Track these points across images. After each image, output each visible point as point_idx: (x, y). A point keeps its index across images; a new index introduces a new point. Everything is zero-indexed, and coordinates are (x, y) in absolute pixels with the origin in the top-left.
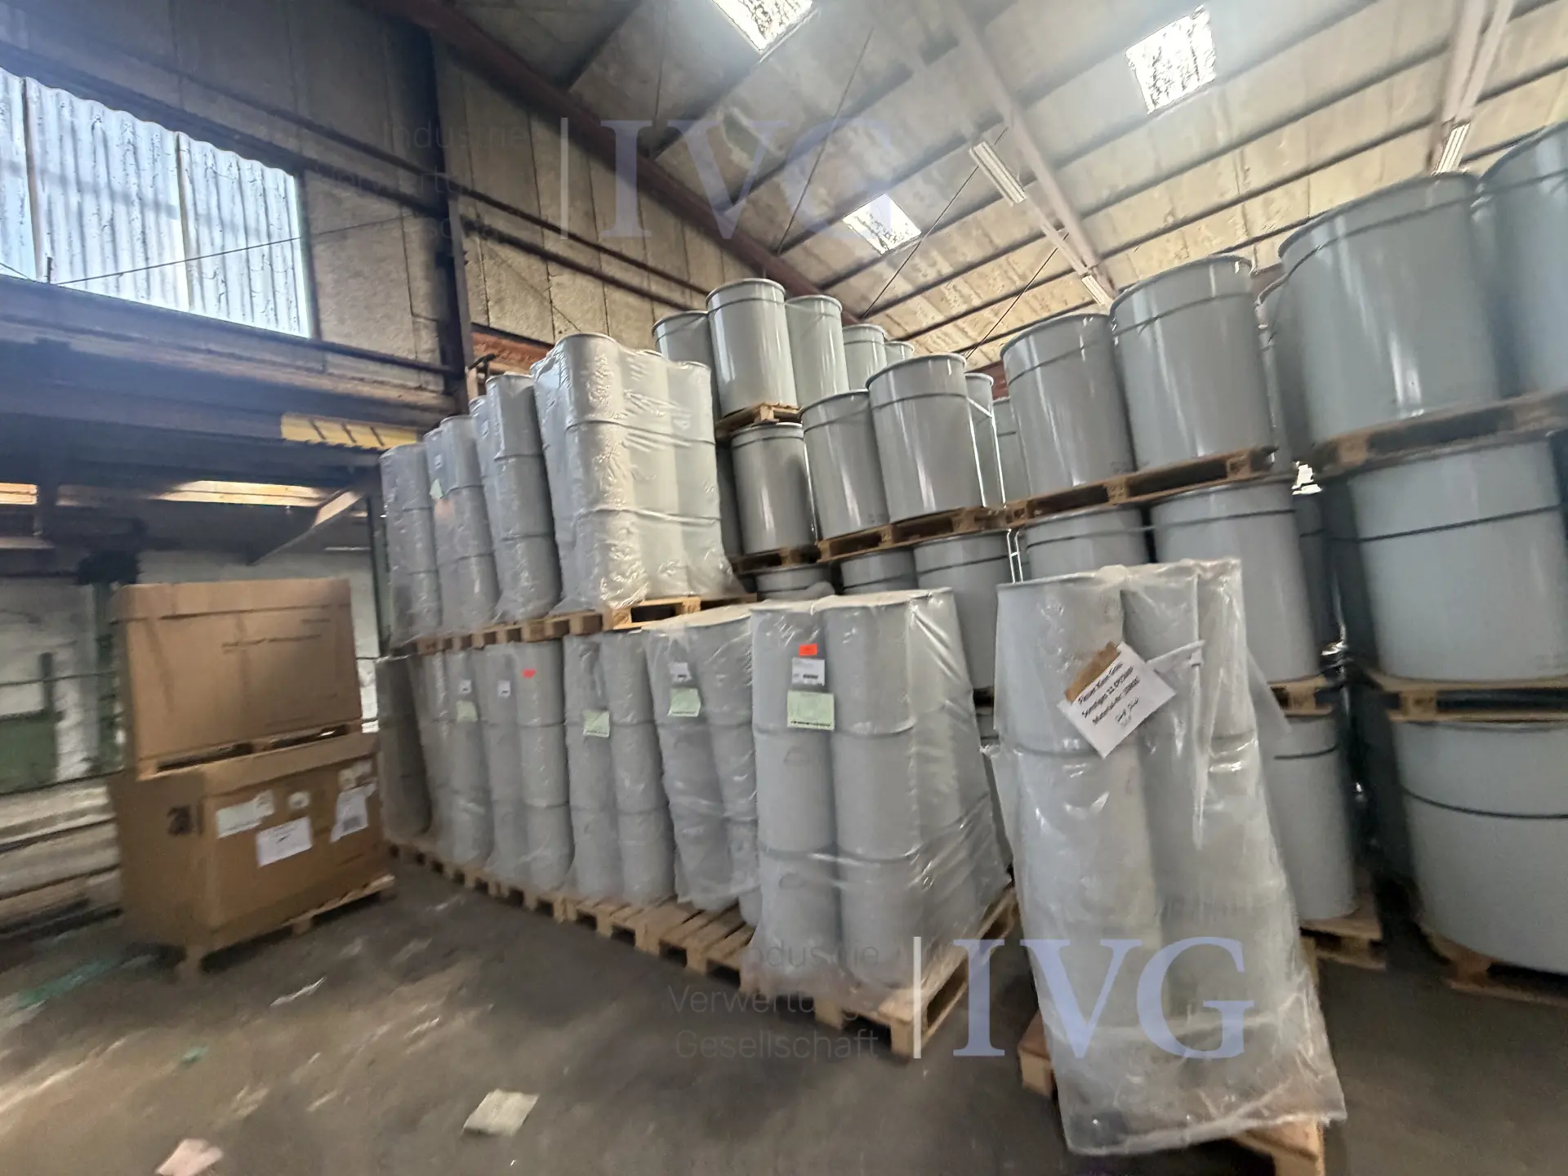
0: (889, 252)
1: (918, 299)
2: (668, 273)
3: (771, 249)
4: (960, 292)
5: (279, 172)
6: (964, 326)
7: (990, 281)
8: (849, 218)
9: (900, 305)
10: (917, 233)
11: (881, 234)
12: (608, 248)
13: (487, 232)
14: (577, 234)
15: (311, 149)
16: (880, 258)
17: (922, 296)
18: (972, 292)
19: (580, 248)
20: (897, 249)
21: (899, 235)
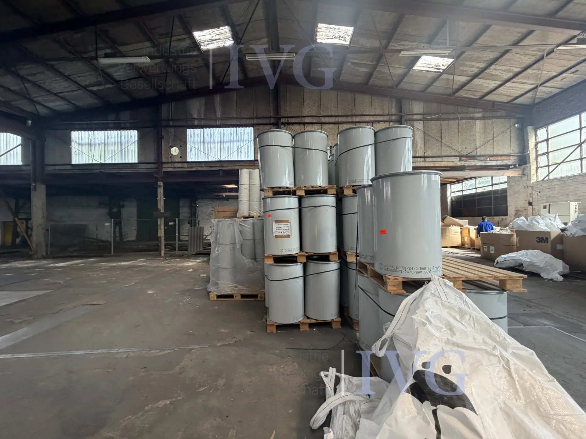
0: (444, 70)
1: (476, 80)
2: (344, 114)
3: (392, 88)
4: (501, 70)
5: (251, 128)
6: (520, 80)
7: (517, 60)
8: (415, 68)
9: (469, 85)
10: (452, 60)
11: (435, 67)
12: (323, 114)
13: (289, 124)
14: (313, 114)
15: (256, 121)
16: (441, 74)
17: (478, 78)
18: (509, 67)
19: (314, 118)
20: (447, 68)
21: (444, 64)
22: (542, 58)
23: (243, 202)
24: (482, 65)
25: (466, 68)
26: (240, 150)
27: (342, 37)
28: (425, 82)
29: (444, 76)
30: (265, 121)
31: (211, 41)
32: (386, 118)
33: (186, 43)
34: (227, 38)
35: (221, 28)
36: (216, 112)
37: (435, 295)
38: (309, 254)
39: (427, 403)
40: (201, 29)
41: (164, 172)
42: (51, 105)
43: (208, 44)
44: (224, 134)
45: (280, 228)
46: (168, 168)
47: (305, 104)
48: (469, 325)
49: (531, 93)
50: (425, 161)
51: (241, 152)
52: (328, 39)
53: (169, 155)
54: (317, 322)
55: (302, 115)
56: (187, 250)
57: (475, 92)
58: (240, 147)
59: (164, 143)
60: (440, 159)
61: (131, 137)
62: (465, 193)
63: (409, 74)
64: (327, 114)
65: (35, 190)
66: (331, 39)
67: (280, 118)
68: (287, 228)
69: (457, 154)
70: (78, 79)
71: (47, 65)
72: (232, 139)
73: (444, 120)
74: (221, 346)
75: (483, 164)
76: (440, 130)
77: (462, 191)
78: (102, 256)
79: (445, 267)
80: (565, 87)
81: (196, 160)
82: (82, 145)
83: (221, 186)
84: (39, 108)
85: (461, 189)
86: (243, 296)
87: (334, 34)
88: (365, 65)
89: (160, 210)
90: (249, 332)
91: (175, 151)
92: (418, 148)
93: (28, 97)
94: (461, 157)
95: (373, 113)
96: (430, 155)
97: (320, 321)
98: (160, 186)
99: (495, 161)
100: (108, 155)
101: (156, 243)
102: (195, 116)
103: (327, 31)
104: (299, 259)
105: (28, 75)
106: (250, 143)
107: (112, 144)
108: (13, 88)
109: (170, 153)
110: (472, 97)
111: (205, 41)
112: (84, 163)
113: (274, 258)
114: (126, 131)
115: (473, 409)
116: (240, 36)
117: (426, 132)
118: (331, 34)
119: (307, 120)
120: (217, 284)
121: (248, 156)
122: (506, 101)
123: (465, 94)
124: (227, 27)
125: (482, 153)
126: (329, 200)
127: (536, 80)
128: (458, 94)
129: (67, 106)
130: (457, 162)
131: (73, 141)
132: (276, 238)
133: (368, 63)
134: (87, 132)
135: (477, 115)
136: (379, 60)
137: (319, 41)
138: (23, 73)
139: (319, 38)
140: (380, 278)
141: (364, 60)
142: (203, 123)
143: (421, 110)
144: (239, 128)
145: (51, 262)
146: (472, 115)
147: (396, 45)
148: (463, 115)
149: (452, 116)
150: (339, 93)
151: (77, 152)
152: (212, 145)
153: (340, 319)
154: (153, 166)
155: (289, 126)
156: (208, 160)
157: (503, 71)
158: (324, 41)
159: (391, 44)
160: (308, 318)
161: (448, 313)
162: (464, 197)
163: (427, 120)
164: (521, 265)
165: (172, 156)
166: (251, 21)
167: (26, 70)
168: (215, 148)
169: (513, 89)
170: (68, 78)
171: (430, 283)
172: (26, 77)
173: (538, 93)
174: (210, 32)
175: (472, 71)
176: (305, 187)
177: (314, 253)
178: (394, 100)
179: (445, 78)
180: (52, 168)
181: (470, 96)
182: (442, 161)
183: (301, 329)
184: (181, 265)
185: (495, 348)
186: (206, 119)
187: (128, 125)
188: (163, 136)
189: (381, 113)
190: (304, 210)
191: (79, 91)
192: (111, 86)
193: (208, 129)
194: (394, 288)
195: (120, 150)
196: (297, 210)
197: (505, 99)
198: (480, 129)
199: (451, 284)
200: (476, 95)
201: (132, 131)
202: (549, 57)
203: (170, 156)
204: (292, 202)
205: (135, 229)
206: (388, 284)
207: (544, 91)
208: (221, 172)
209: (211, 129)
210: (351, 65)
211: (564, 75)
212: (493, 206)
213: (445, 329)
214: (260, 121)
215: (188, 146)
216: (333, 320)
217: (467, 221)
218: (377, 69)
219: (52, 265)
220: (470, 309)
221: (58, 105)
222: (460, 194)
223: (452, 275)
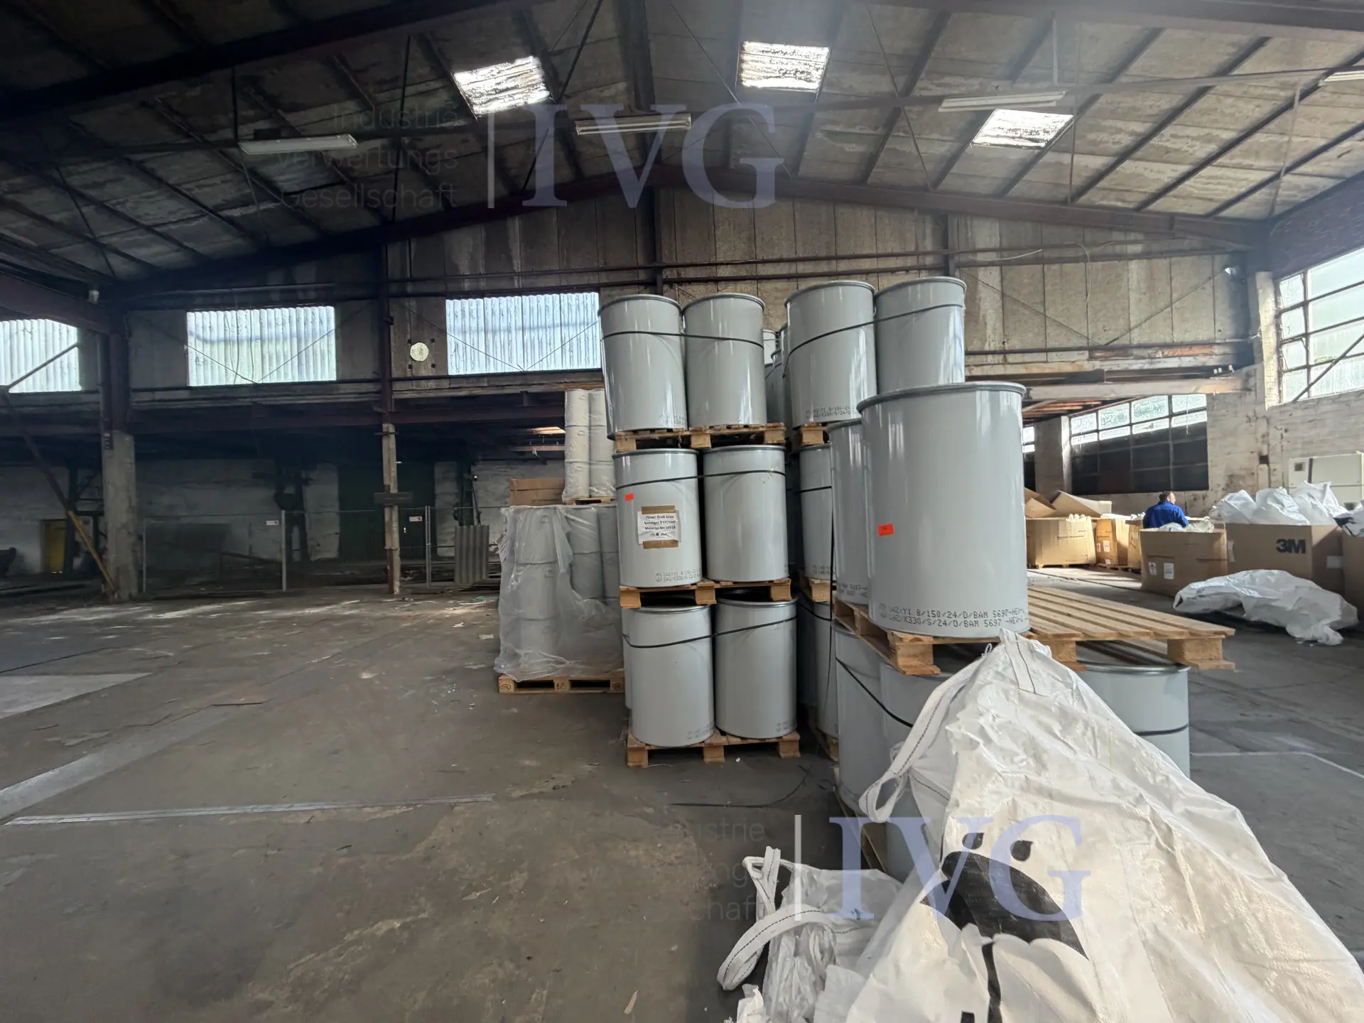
0: (1049, 143)
1: (1127, 163)
2: (811, 255)
3: (925, 189)
4: (1188, 137)
5: (593, 293)
6: (1235, 161)
7: (1228, 111)
8: (979, 139)
9: (1112, 176)
10: (1068, 117)
11: (1025, 135)
12: (760, 257)
13: (681, 282)
14: (738, 258)
15: (604, 278)
16: (1042, 152)
17: (1133, 159)
18: (1207, 131)
19: (739, 267)
20: (1056, 136)
21: (1046, 127)
22: (1289, 106)
23: (575, 465)
24: (1141, 128)
25: (1104, 136)
26: (567, 346)
27: (802, 72)
28: (1000, 173)
29: (1050, 157)
30: (625, 276)
31: (496, 93)
32: (910, 262)
33: (438, 101)
34: (533, 85)
35: (519, 62)
36: (510, 258)
37: (1003, 677)
38: (723, 584)
39: (972, 929)
40: (471, 65)
41: (396, 400)
42: (140, 253)
43: (490, 100)
44: (531, 310)
45: (653, 526)
46: (404, 391)
47: (718, 233)
48: (1083, 746)
49: (1264, 190)
50: (1005, 362)
51: (571, 351)
52: (768, 78)
53: (406, 361)
54: (745, 742)
55: (712, 260)
56: (452, 580)
57: (1126, 194)
58: (567, 340)
59: (395, 334)
60: (1042, 357)
61: (321, 322)
62: (1105, 436)
63: (963, 154)
64: (771, 257)
65: (111, 447)
66: (777, 77)
67: (660, 269)
68: (672, 525)
69: (1083, 343)
70: (197, 193)
71: (129, 161)
72: (550, 322)
73: (1051, 261)
74: (523, 797)
75: (1147, 367)
76: (1040, 286)
77: (1097, 431)
78: (261, 596)
79: (1036, 610)
80: (1348, 174)
81: (469, 372)
82: (212, 342)
83: (529, 430)
84: (115, 261)
85: (1095, 428)
86: (576, 684)
87: (783, 67)
88: (859, 138)
89: (389, 489)
90: (587, 767)
91: (419, 352)
92: (989, 331)
93: (91, 236)
94: (1092, 350)
95: (879, 252)
96: (1018, 347)
97: (750, 741)
98: (388, 434)
99: (1177, 359)
100: (270, 364)
101: (382, 563)
102: (464, 269)
103: (767, 59)
104: (700, 598)
105: (86, 186)
106: (590, 329)
107: (277, 340)
108: (56, 217)
109: (408, 357)
110: (1120, 204)
111: (482, 94)
112: (216, 383)
113: (641, 594)
114: (309, 309)
115: (1076, 945)
116: (563, 79)
117: (1008, 293)
118: (774, 67)
119: (724, 272)
120: (515, 656)
121: (587, 360)
122: (1202, 213)
123: (1102, 199)
124: (531, 59)
125: (1145, 340)
126: (769, 458)
127: (1276, 160)
128: (1083, 199)
129: (174, 255)
130: (1083, 363)
131: (192, 334)
132: (645, 547)
133: (864, 131)
134: (221, 313)
135: (1132, 249)
136: (890, 124)
137: (747, 83)
138: (75, 181)
139: (748, 76)
140: (880, 638)
141: (855, 125)
142: (483, 284)
143: (994, 242)
144: (566, 295)
145: (149, 609)
146: (1118, 249)
147: (930, 86)
148: (1097, 250)
149: (1071, 253)
150: (798, 205)
151: (201, 360)
152: (504, 336)
153: (797, 737)
154: (370, 387)
155: (682, 288)
156: (496, 372)
157: (1194, 139)
158: (761, 84)
159: (919, 84)
160: (723, 733)
161: (1033, 717)
162: (1101, 445)
163: (1009, 263)
164: (1239, 606)
165: (412, 364)
166: (588, 41)
167: (82, 174)
168: (510, 343)
169: (1219, 184)
170: (175, 191)
171: (995, 649)
172: (84, 191)
173: (1280, 192)
174: (493, 73)
175: (1118, 143)
176: (711, 427)
177: (734, 583)
178: (928, 218)
179: (1053, 161)
180: (147, 396)
181: (1113, 203)
182: (1046, 362)
183: (707, 759)
184: (437, 613)
185: (1139, 800)
186: (488, 276)
187: (312, 295)
188: (392, 319)
189: (897, 250)
190: (710, 482)
191: (201, 221)
192: (271, 205)
193: (494, 298)
194: (915, 662)
195: (295, 352)
196: (694, 482)
197: (1199, 208)
198: (1138, 282)
199: (1045, 650)
200: (1129, 199)
201: (322, 308)
202: (1306, 101)
203: (410, 363)
204: (680, 463)
205: (337, 534)
206: (899, 652)
207: (1296, 186)
208: (525, 397)
209: (502, 298)
210: (826, 139)
211: (1346, 144)
212: (1171, 467)
213: (1023, 756)
214: (614, 277)
215: (449, 338)
216: (781, 737)
217: (1109, 503)
218: (886, 146)
219: (151, 616)
220: (1085, 707)
221: (156, 253)
222: (1093, 438)
223: (1052, 629)
